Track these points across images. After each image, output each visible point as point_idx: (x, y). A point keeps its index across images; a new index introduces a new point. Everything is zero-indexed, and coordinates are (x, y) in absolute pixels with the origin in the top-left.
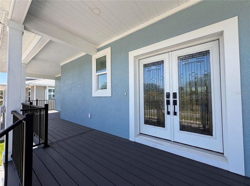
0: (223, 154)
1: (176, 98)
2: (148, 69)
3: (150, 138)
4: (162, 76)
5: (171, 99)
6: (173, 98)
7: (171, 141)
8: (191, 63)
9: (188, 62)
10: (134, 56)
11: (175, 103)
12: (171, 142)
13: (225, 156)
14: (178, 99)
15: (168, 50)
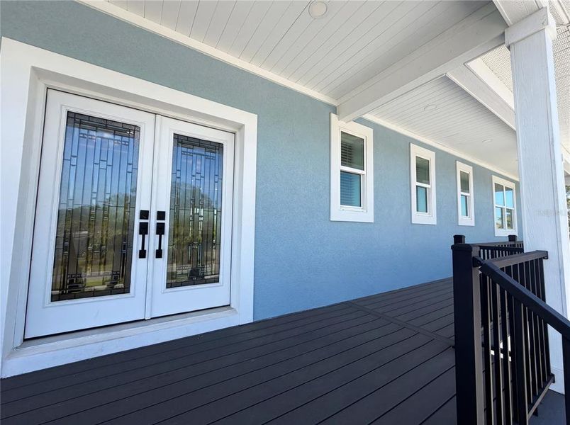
0: (230, 305)
1: (164, 219)
3: (82, 336)
4: (130, 162)
5: (153, 222)
6: (158, 219)
7: (144, 320)
9: (190, 151)
11: (160, 230)
12: (142, 323)
13: (233, 307)
14: (167, 222)
15: (156, 110)
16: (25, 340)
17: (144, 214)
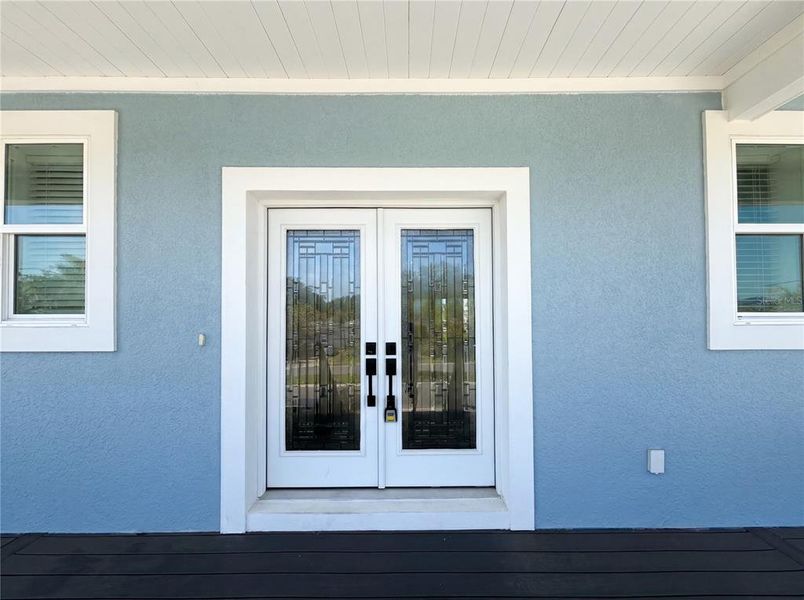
0: (494, 487)
1: (395, 354)
2: (303, 251)
4: (352, 280)
5: (381, 357)
6: (387, 353)
7: (377, 488)
8: (433, 254)
9: (425, 250)
10: (248, 192)
11: (391, 368)
12: (376, 492)
13: (499, 493)
15: (376, 202)
16: (268, 489)
17: (371, 348)
